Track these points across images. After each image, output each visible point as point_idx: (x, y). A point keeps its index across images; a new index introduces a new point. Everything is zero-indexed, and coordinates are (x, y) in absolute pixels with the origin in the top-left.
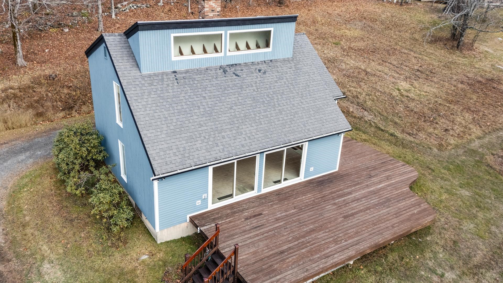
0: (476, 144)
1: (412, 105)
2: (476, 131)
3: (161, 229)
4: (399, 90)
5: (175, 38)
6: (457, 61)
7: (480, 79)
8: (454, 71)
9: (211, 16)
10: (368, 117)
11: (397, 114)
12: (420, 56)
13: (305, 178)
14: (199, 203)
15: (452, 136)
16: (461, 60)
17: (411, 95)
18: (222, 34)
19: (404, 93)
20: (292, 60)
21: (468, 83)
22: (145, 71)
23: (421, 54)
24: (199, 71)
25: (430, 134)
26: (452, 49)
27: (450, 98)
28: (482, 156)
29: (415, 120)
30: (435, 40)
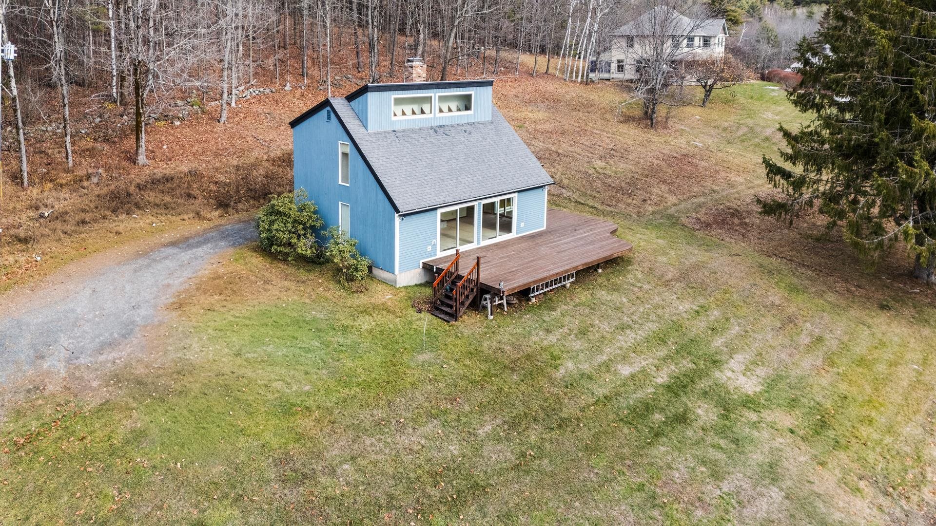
0: (672, 211)
1: (609, 181)
2: (672, 199)
3: (400, 272)
4: (594, 168)
5: (396, 100)
6: (652, 140)
7: (676, 155)
8: (649, 149)
9: (418, 81)
10: (566, 193)
11: (596, 189)
12: (613, 136)
13: (517, 234)
14: (429, 248)
15: (650, 204)
16: (656, 139)
17: (608, 172)
18: (431, 97)
19: (601, 171)
20: (492, 123)
21: (663, 159)
22: (370, 130)
23: (613, 134)
24: (414, 131)
25: (628, 205)
26: (646, 128)
27: (646, 173)
28: (677, 218)
29: (614, 194)
30: (628, 119)
